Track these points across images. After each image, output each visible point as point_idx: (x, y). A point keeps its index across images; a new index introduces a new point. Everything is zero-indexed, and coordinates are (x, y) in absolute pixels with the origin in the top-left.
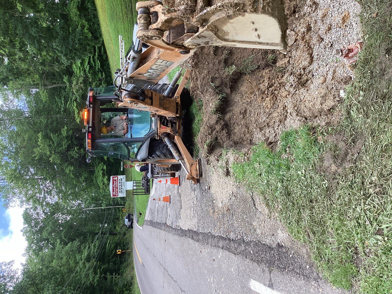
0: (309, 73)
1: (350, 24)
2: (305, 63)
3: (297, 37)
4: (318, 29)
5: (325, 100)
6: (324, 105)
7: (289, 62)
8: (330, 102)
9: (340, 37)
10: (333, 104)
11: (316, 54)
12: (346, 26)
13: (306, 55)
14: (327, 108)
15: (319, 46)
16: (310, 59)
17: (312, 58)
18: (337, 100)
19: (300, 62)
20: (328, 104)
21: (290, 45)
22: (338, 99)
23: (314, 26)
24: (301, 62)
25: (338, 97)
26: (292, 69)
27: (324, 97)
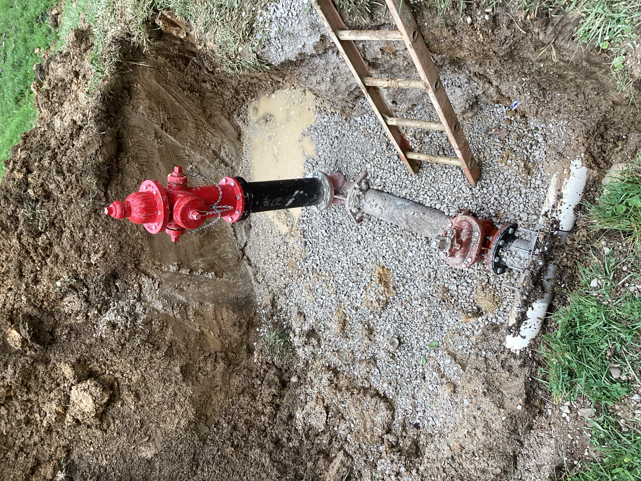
0: (404, 429)
1: (398, 279)
2: (382, 415)
3: (324, 402)
4: (351, 355)
5: (499, 391)
6: (508, 403)
7: (346, 454)
8: (512, 385)
9: (402, 314)
10: (520, 382)
11: (385, 385)
12: (394, 288)
13: (369, 401)
14: (521, 401)
15: (378, 368)
16: (384, 402)
17: (385, 398)
18: (521, 366)
19: (369, 425)
20: (513, 391)
21: (323, 428)
22: (519, 362)
23: (340, 358)
24: (373, 421)
25: (515, 358)
26: (365, 461)
27: (491, 389)
